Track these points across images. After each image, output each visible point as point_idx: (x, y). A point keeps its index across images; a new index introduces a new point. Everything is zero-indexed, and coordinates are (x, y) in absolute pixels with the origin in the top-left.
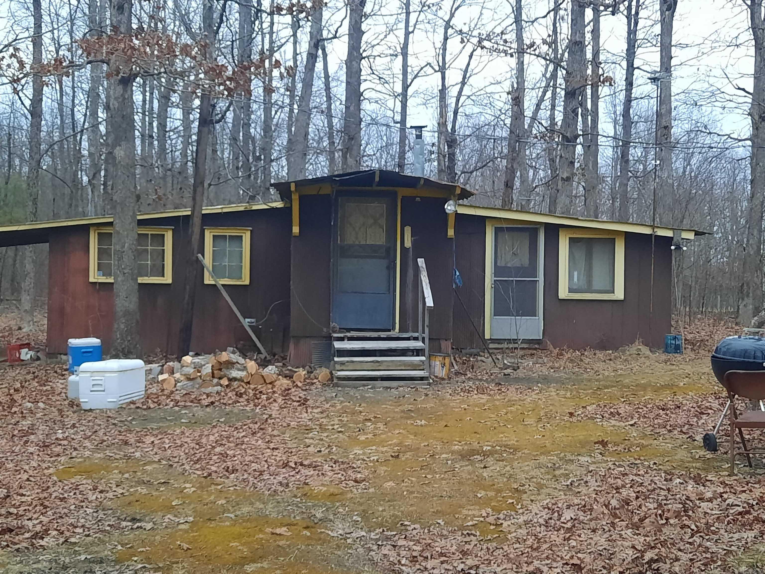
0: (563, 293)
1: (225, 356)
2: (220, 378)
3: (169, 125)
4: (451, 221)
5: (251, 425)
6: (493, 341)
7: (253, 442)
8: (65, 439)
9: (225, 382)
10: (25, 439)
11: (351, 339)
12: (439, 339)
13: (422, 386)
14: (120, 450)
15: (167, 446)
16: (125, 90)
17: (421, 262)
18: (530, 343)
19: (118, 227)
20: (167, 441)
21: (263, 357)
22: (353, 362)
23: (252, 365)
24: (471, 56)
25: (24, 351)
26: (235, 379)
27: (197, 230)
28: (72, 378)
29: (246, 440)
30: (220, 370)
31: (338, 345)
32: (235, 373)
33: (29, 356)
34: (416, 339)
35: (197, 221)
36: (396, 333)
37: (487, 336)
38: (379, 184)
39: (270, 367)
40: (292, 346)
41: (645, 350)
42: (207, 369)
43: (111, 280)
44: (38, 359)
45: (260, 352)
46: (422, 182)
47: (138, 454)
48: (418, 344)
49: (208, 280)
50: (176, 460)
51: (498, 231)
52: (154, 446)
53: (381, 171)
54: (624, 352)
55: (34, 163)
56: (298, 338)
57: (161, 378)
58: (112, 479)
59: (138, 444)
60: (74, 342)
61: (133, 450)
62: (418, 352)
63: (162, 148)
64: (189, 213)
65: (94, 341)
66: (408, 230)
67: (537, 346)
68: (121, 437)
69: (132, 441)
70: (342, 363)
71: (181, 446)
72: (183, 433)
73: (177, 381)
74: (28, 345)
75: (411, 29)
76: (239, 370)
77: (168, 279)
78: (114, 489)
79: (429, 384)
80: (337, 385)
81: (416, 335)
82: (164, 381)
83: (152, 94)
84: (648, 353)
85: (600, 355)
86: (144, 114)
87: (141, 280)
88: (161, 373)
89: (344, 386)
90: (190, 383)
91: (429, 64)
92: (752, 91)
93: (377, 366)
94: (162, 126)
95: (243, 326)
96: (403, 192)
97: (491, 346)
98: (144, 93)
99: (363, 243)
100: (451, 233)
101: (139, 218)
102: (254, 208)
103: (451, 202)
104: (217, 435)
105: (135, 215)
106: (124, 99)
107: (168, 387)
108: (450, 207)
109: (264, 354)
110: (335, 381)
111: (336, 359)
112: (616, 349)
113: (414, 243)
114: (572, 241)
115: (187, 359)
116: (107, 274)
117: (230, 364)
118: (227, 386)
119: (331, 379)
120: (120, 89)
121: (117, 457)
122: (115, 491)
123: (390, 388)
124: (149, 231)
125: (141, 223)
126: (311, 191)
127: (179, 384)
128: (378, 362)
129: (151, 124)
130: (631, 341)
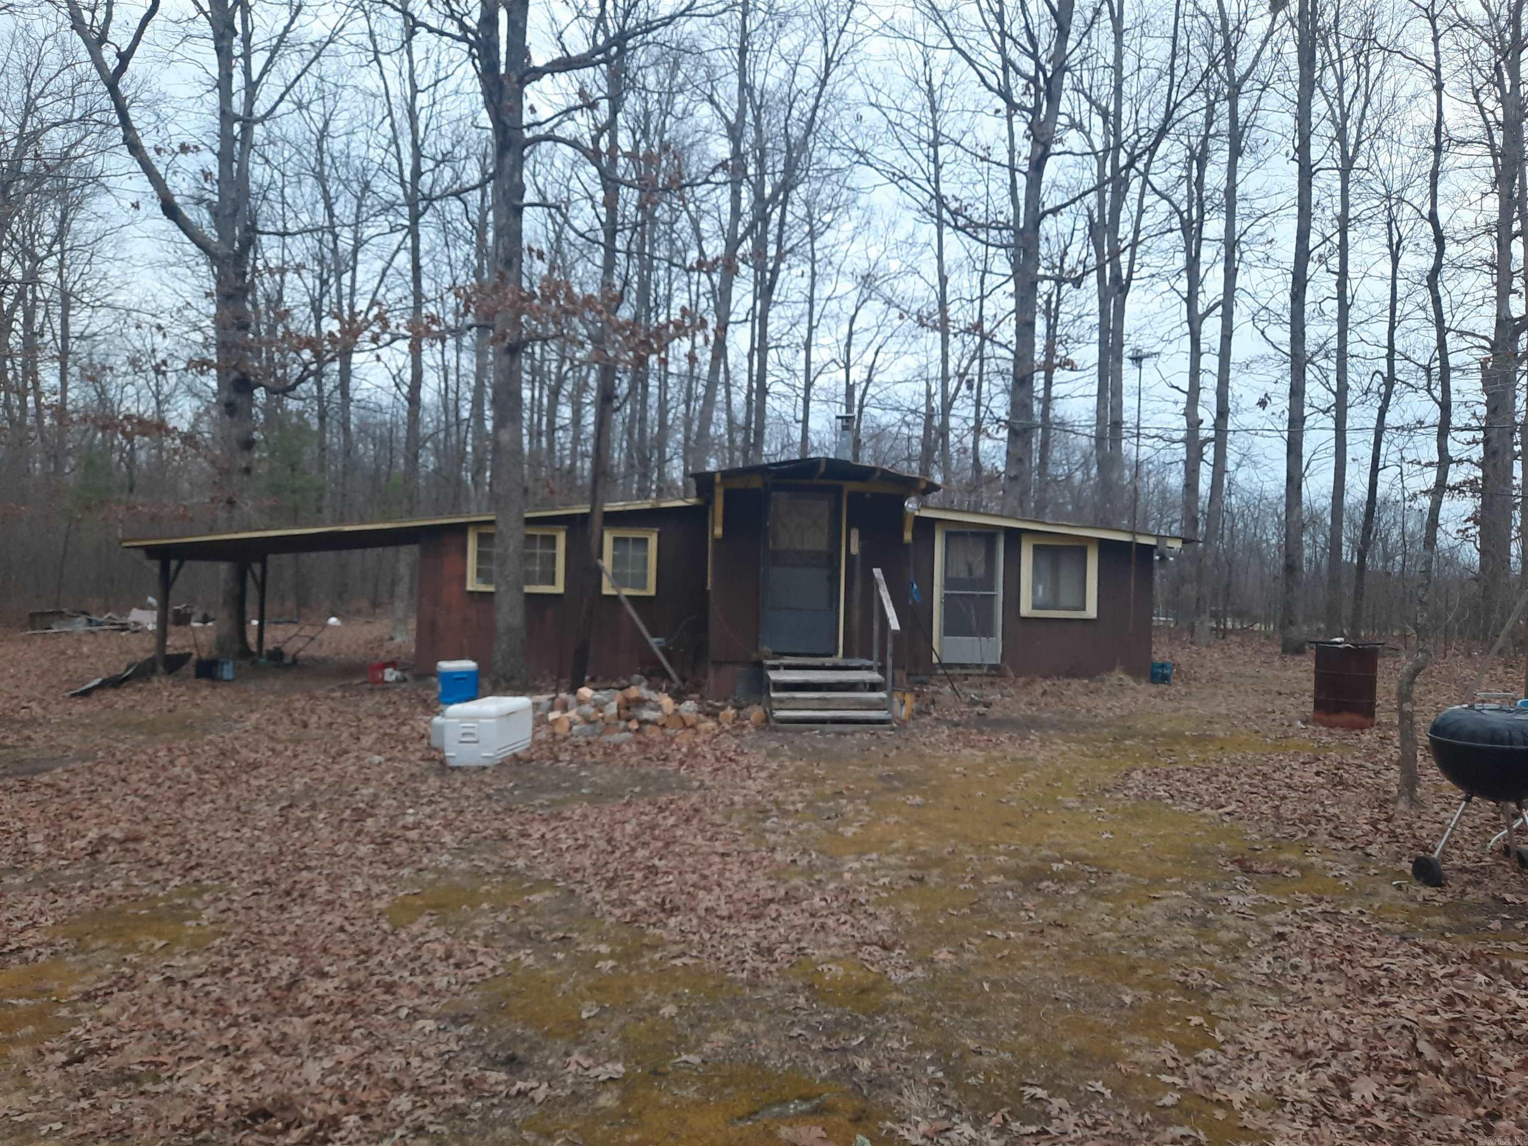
0: (1026, 609)
1: (634, 692)
2: (628, 720)
3: (559, 422)
4: (909, 524)
5: (681, 803)
6: (942, 665)
7: (690, 840)
8: (417, 825)
9: (634, 725)
10: (358, 825)
11: (788, 667)
13: (885, 732)
14: (494, 851)
15: (564, 847)
16: (512, 360)
17: (877, 572)
18: (987, 669)
19: (501, 526)
20: (563, 836)
21: (675, 686)
22: (794, 699)
23: (666, 701)
24: (876, 353)
25: (388, 671)
26: (647, 722)
27: (596, 529)
28: (437, 720)
29: (679, 833)
30: (628, 708)
31: (774, 676)
32: (647, 714)
33: (393, 678)
34: (869, 668)
35: (597, 519)
36: (839, 659)
37: (935, 660)
38: (822, 477)
39: (688, 703)
40: (711, 674)
41: (1129, 681)
42: (612, 709)
43: (491, 589)
44: (405, 680)
45: (672, 681)
46: (878, 474)
47: (521, 863)
48: (875, 676)
49: (607, 589)
50: (579, 876)
51: (949, 536)
52: (545, 844)
53: (828, 460)
54: (1102, 681)
55: (411, 457)
56: (718, 664)
57: (552, 716)
58: (479, 926)
59: (522, 841)
60: (445, 666)
61: (512, 853)
62: (873, 687)
63: (551, 443)
64: (587, 510)
65: (469, 665)
66: (855, 534)
67: (994, 672)
68: (497, 824)
69: (513, 833)
70: (781, 700)
71: (585, 846)
72: (585, 816)
73: (572, 723)
74: (393, 664)
75: (815, 323)
76: (652, 709)
77: (559, 588)
78: (480, 959)
79: (893, 729)
80: (776, 730)
81: (868, 663)
82: (556, 720)
83: (541, 389)
84: (1132, 683)
85: (1075, 684)
86: (532, 410)
87: (528, 589)
88: (552, 709)
89: (784, 731)
90: (589, 728)
91: (834, 360)
92: (1186, 389)
93: (824, 705)
94: (551, 422)
95: (651, 648)
96: (850, 486)
97: (941, 671)
98: (533, 390)
99: (799, 547)
100: (908, 536)
101: (528, 515)
102: (664, 505)
103: (913, 499)
104: (634, 821)
105: (521, 512)
106: (511, 372)
107: (561, 730)
108: (911, 505)
109: (677, 683)
110: (773, 723)
111: (773, 695)
112: (1091, 677)
113: (862, 548)
114: (1037, 549)
115: (586, 692)
116: (488, 582)
117: (640, 702)
118: (637, 731)
119: (766, 720)
120: (506, 360)
121: (490, 869)
122: (481, 964)
123: (845, 734)
124: (538, 532)
125: (530, 522)
126: (738, 484)
127: (575, 728)
128: (825, 699)
129: (540, 420)
130: (1110, 669)
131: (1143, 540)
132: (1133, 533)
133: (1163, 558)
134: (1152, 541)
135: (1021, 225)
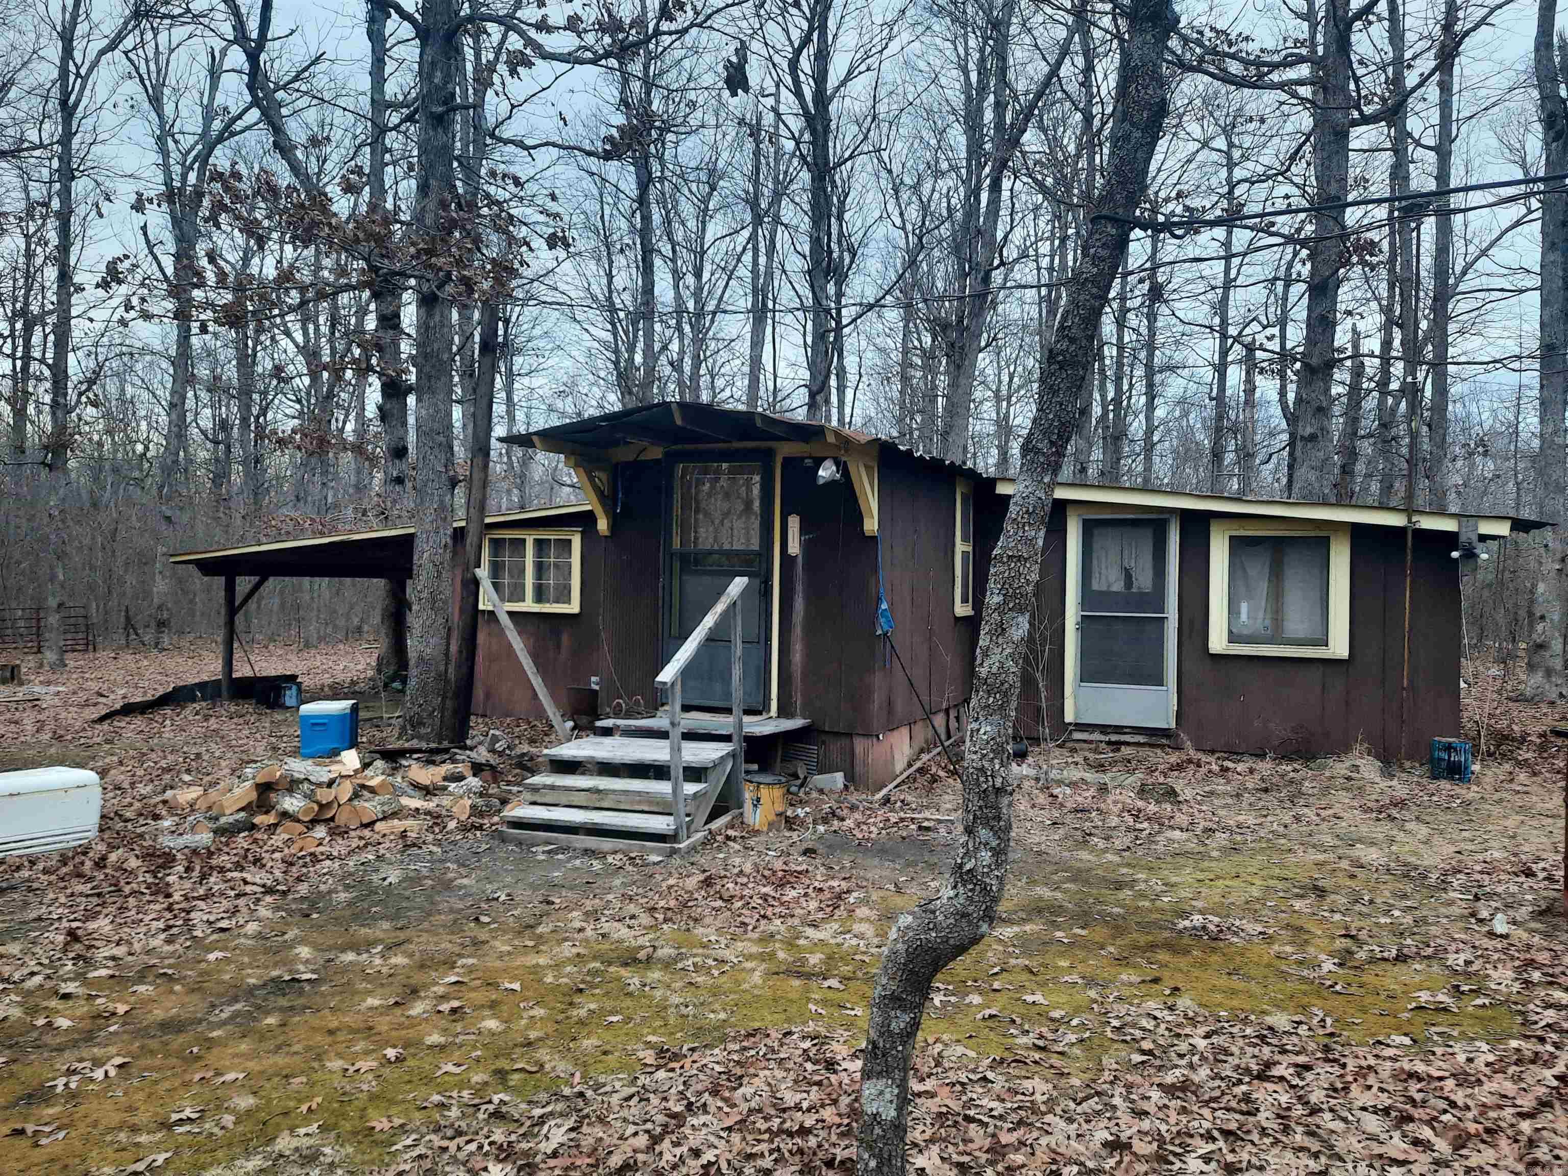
0: (1218, 642)
6: (1081, 727)
12: (850, 735)
18: (1152, 735)
27: (473, 528)
37: (1069, 717)
51: (1088, 526)
54: (1325, 770)
66: (794, 522)
67: (1164, 741)
70: (535, 789)
79: (673, 853)
80: (502, 837)
93: (595, 800)
96: (784, 449)
97: (1077, 736)
99: (727, 547)
110: (504, 828)
113: (806, 546)
114: (1236, 542)
126: (627, 455)
130: (1341, 748)
131: (1428, 523)
132: (1410, 511)
133: (1470, 555)
134: (1448, 525)
135: (1320, 50)
